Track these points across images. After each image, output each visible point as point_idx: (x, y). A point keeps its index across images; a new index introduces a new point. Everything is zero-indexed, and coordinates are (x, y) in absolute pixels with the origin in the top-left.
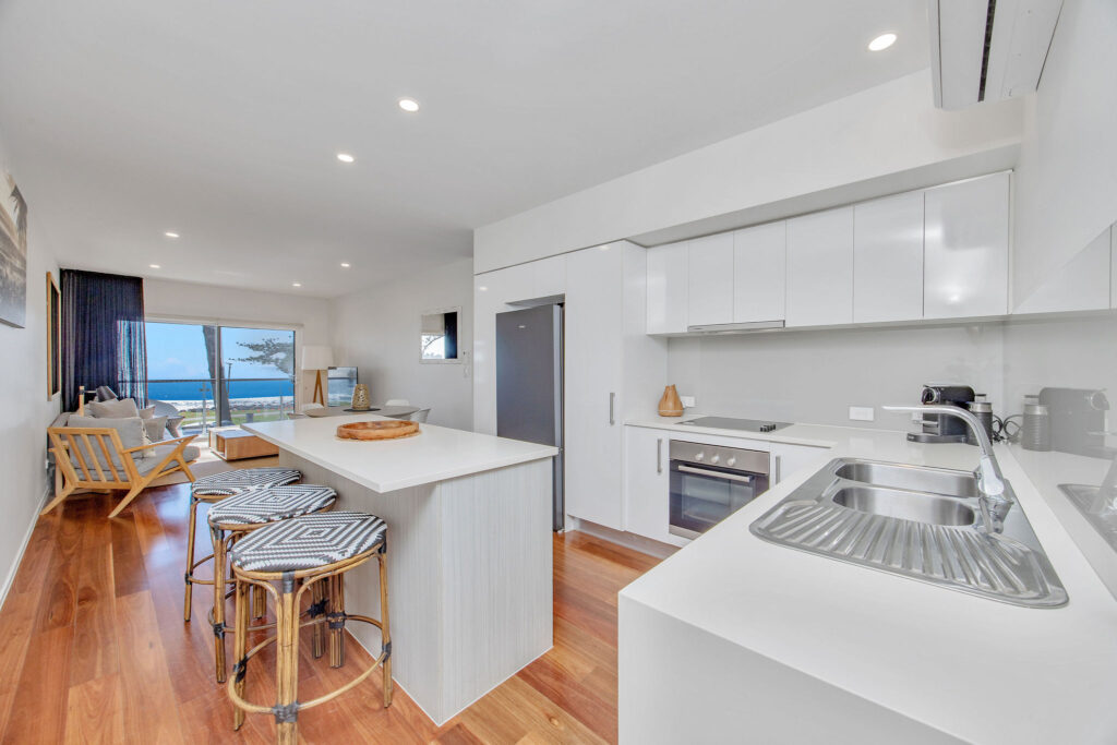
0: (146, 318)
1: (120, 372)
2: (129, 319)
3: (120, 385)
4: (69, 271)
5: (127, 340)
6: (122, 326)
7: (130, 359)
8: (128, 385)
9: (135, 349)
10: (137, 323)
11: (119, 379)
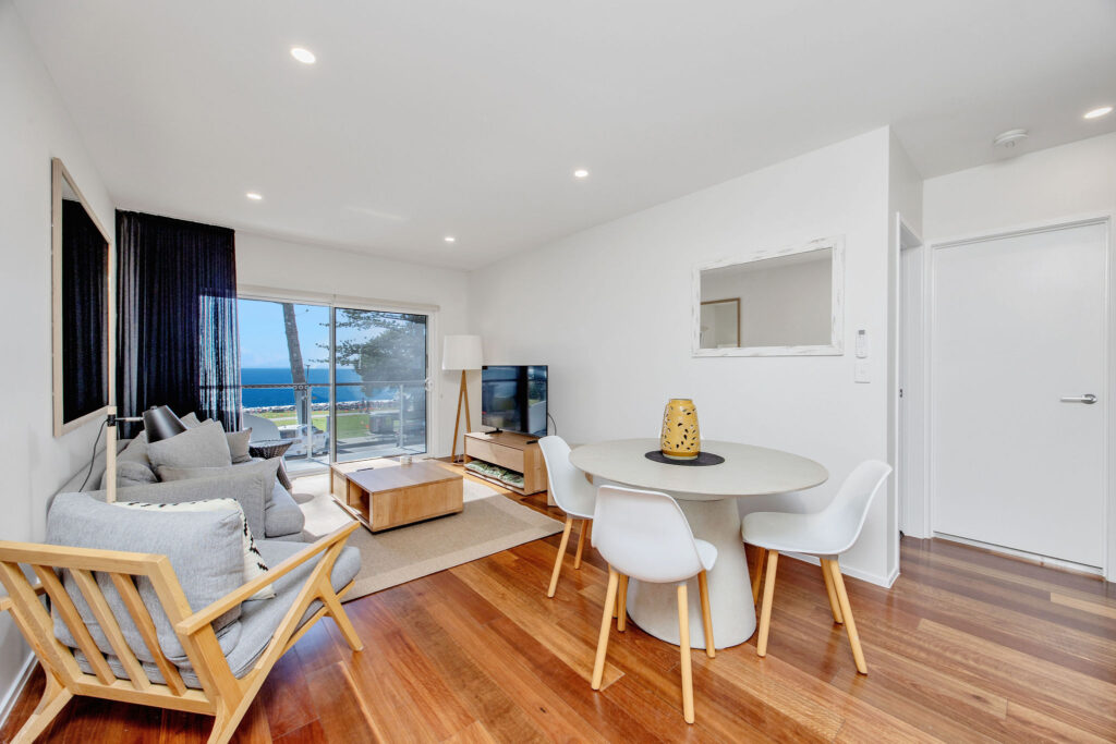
0: (239, 291)
1: (201, 374)
2: (215, 294)
3: (202, 392)
4: (131, 215)
5: (212, 327)
6: (206, 303)
7: (217, 354)
8: (214, 392)
9: (224, 335)
10: (227, 299)
11: (201, 384)
